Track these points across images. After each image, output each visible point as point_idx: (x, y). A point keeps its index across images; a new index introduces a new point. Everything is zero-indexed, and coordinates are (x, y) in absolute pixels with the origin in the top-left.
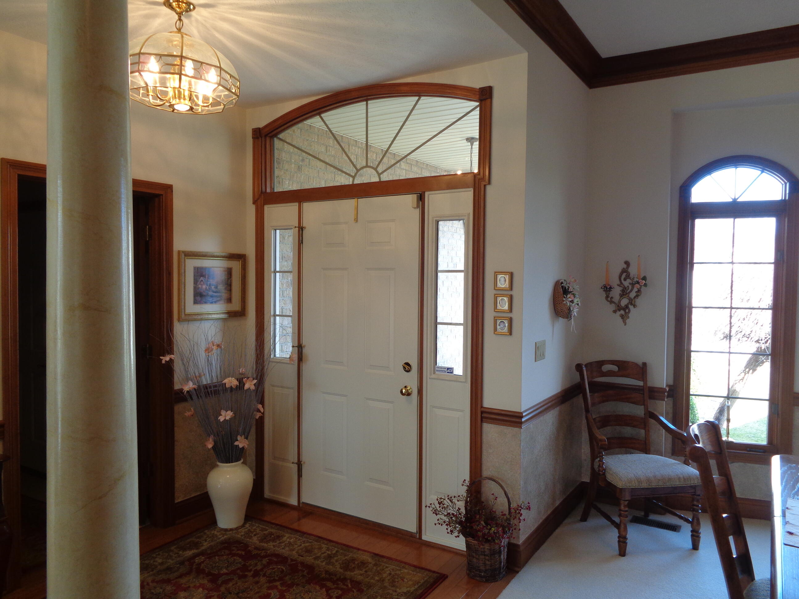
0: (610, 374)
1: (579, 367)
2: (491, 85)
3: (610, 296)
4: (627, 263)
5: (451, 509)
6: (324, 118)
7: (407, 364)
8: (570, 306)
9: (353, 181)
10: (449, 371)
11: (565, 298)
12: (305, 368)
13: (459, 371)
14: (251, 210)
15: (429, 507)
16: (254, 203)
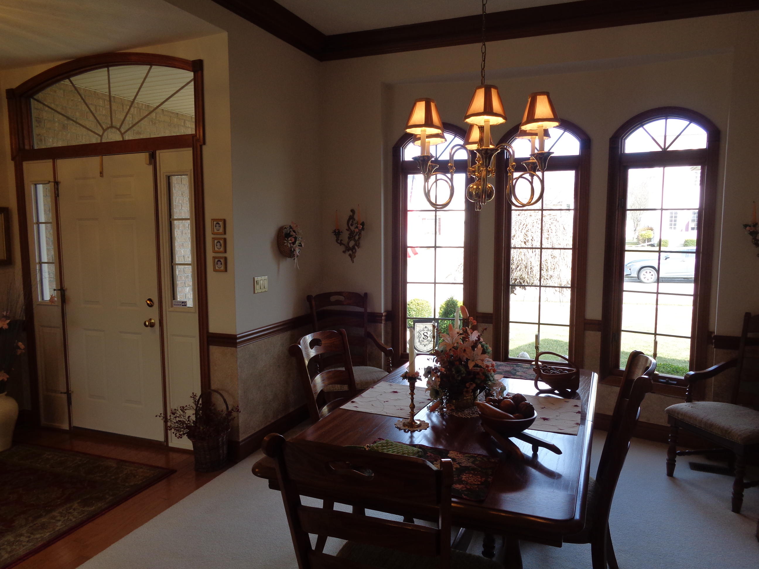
0: (338, 303)
1: (309, 298)
2: (202, 59)
3: (340, 239)
4: (353, 211)
5: (183, 417)
6: (73, 82)
7: (150, 300)
8: (291, 247)
9: (101, 140)
10: (183, 304)
11: (286, 240)
12: (69, 308)
13: (190, 304)
14: (11, 166)
15: (160, 416)
16: (13, 159)
